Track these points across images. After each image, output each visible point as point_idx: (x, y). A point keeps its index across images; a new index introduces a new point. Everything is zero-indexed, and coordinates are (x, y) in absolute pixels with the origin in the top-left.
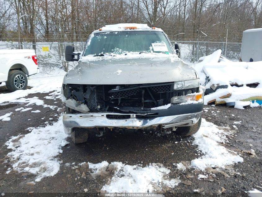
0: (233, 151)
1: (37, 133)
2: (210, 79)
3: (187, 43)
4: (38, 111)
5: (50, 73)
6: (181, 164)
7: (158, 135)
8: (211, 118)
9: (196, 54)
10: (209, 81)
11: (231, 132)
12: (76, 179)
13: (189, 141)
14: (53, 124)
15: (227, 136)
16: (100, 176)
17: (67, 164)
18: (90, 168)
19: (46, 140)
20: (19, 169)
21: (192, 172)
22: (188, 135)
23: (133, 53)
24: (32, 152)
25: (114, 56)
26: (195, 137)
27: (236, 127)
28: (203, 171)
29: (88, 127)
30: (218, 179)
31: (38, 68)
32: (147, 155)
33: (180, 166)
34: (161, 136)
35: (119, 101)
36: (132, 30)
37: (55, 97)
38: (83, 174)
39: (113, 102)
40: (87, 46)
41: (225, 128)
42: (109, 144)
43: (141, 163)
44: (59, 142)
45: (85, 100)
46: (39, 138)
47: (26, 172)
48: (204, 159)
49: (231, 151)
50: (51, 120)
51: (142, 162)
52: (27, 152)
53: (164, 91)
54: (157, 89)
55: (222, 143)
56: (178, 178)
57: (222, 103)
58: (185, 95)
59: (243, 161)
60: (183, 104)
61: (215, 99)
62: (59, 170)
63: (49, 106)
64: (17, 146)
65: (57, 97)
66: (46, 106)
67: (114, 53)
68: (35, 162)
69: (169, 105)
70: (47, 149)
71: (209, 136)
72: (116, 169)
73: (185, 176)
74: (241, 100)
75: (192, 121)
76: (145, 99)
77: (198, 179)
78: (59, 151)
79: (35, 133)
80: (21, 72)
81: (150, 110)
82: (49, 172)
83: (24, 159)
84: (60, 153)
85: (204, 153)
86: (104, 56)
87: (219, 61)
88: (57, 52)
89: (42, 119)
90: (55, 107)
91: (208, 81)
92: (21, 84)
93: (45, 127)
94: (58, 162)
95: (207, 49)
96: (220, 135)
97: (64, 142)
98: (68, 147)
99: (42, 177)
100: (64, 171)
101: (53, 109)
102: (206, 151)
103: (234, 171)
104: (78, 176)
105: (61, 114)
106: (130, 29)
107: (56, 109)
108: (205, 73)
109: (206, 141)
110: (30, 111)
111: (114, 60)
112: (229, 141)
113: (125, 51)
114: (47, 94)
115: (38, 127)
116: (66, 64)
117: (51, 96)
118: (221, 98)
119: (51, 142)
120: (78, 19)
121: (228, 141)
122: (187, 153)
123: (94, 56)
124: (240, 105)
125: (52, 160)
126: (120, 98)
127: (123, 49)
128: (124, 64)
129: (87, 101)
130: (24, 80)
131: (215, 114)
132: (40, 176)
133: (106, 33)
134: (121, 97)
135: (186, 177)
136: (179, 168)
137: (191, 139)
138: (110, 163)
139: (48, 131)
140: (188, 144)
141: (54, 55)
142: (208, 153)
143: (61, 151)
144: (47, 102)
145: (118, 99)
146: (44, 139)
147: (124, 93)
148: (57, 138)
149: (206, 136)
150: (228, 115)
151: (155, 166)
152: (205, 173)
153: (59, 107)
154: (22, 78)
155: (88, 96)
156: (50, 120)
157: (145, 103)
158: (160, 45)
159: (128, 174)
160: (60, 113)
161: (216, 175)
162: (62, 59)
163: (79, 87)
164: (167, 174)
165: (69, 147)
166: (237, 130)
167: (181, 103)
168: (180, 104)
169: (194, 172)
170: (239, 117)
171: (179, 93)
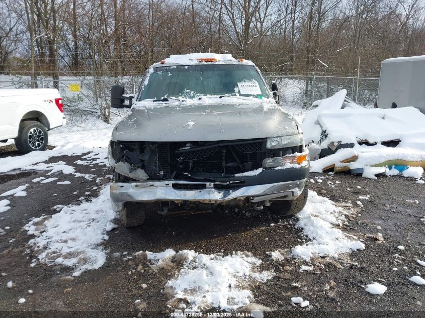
0: (352, 236)
1: (69, 213)
2: (328, 134)
3: (297, 78)
4: (67, 182)
5: (81, 125)
6: (277, 252)
7: (247, 214)
8: (326, 192)
9: (311, 95)
10: (326, 136)
11: (353, 211)
12: (130, 273)
13: (292, 223)
14: (91, 201)
15: (346, 215)
16: (163, 268)
17: (117, 254)
18: (148, 258)
19: (83, 222)
20: (47, 260)
21: (293, 262)
22: (289, 213)
23: (210, 96)
24: (64, 238)
25: (183, 101)
26: (299, 216)
27: (361, 203)
28: (307, 261)
29: (146, 201)
30: (328, 270)
31: (64, 118)
32: (231, 241)
33: (276, 255)
34: (252, 216)
35: (191, 165)
36: (210, 63)
37: (92, 162)
38: (139, 266)
39: (181, 167)
40: (143, 86)
41: (345, 204)
42: (176, 227)
43: (220, 252)
44: (102, 225)
45: (143, 163)
46: (73, 220)
47: (59, 265)
48: (310, 246)
49: (350, 235)
50: (89, 195)
51: (223, 251)
52: (58, 238)
53: (252, 150)
54: (244, 147)
55: (338, 225)
56: (272, 270)
57: (344, 169)
58: (283, 156)
59: (364, 248)
60: (280, 168)
61: (334, 165)
62: (105, 261)
63: (83, 175)
64: (42, 230)
65: (94, 162)
66: (78, 175)
67: (183, 96)
68: (71, 252)
69: (260, 170)
70: (85, 234)
71: (320, 216)
72: (186, 259)
73: (281, 268)
74: (372, 166)
75: (293, 192)
76: (227, 162)
77: (300, 271)
78: (103, 237)
79: (66, 213)
80: (39, 123)
81: (234, 176)
82: (91, 264)
83: (54, 247)
84: (105, 240)
85: (312, 239)
86: (168, 100)
87: (343, 107)
88: (92, 93)
89: (75, 193)
90: (93, 176)
91: (324, 137)
92: (38, 141)
93: (79, 205)
94: (102, 251)
95: (328, 88)
96: (337, 215)
97: (110, 225)
98: (116, 232)
99: (83, 270)
100: (113, 263)
101: (90, 179)
102: (314, 236)
103: (350, 260)
104: (133, 269)
105: (103, 186)
106: (206, 62)
107: (95, 179)
108: (321, 126)
109: (315, 222)
110: (55, 182)
111: (183, 107)
112: (349, 223)
113: (198, 94)
114: (79, 158)
115: (70, 205)
116: (107, 110)
117: (85, 159)
118: (342, 162)
119: (91, 225)
120: (125, 41)
121: (347, 223)
122: (288, 239)
123: (154, 101)
124: (370, 172)
125: (94, 248)
126: (191, 161)
127: (196, 91)
128: (198, 113)
129: (145, 164)
130: (43, 135)
131: (333, 186)
132: (79, 269)
133: (172, 68)
134: (193, 158)
135: (283, 269)
136: (274, 258)
137: (294, 220)
138: (177, 252)
139: (86, 210)
140: (289, 226)
141: (87, 96)
142: (317, 238)
143: (107, 237)
144: (79, 168)
145: (189, 162)
146: (80, 222)
147: (197, 154)
148: (98, 219)
149: (316, 216)
150: (350, 187)
151: (241, 255)
152: (309, 264)
153: (99, 176)
154: (40, 132)
155: (146, 158)
156: (86, 195)
157: (227, 167)
158: (250, 86)
159: (203, 266)
160: (101, 185)
161: (325, 266)
162: (99, 103)
163: (134, 145)
164: (257, 265)
165: (118, 232)
166: (362, 208)
167: (276, 167)
168: (276, 169)
169: (295, 262)
170: (367, 189)
171: (274, 154)
